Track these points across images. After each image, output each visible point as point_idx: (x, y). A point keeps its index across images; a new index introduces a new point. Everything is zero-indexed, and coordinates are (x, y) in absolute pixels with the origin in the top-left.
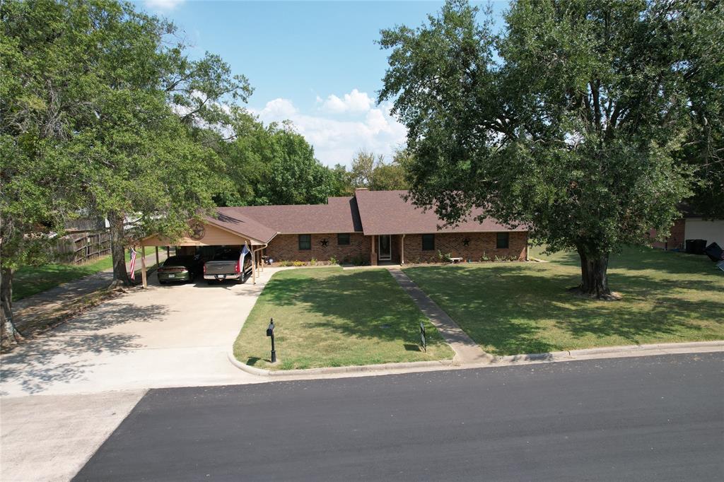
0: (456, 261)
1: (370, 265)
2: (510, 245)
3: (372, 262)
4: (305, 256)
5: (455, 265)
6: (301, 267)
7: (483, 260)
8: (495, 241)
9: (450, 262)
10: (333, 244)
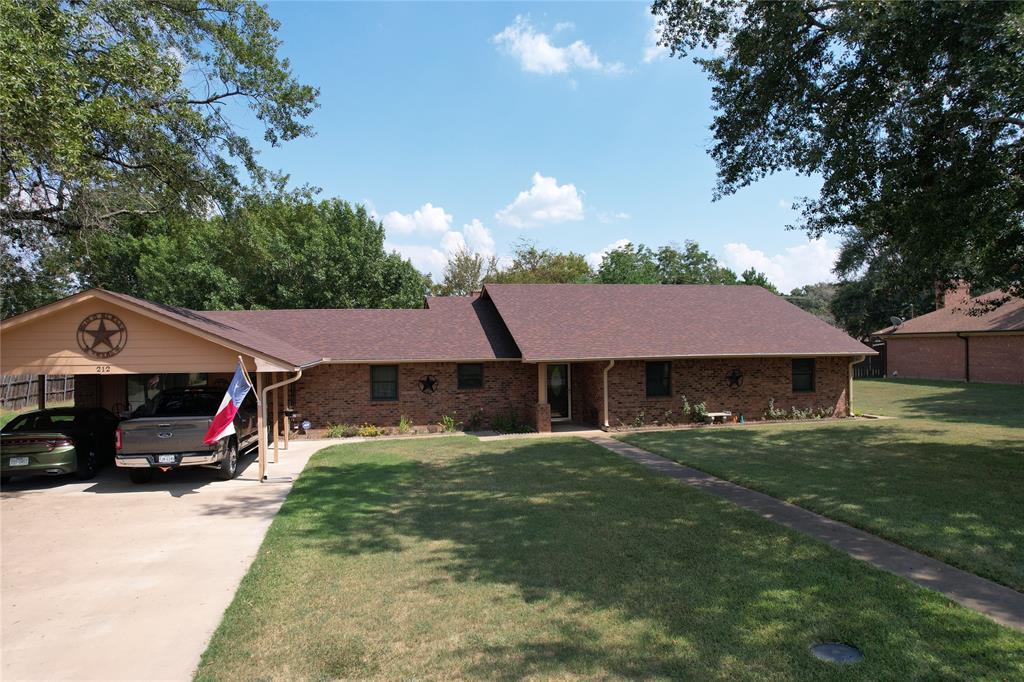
0: (718, 420)
1: (536, 431)
2: (818, 385)
3: (540, 424)
4: (384, 413)
5: (718, 427)
6: (378, 439)
7: (769, 417)
8: (790, 376)
9: (705, 420)
10: (447, 385)
